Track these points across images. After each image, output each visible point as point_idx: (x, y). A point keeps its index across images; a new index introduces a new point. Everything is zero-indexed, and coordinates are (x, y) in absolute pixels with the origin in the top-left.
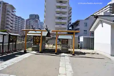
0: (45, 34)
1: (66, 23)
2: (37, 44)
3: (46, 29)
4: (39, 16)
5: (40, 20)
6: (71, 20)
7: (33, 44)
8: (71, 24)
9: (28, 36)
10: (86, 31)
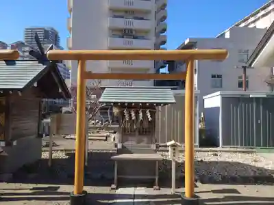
4: (59, 35)
10: (219, 76)
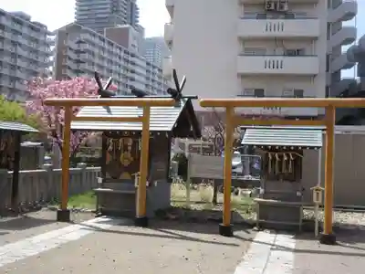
0: (164, 119)
1: (313, 40)
2: (125, 176)
3: (170, 91)
5: (141, 30)
6: (350, 15)
7: (100, 180)
8: (356, 43)
9: (75, 131)
